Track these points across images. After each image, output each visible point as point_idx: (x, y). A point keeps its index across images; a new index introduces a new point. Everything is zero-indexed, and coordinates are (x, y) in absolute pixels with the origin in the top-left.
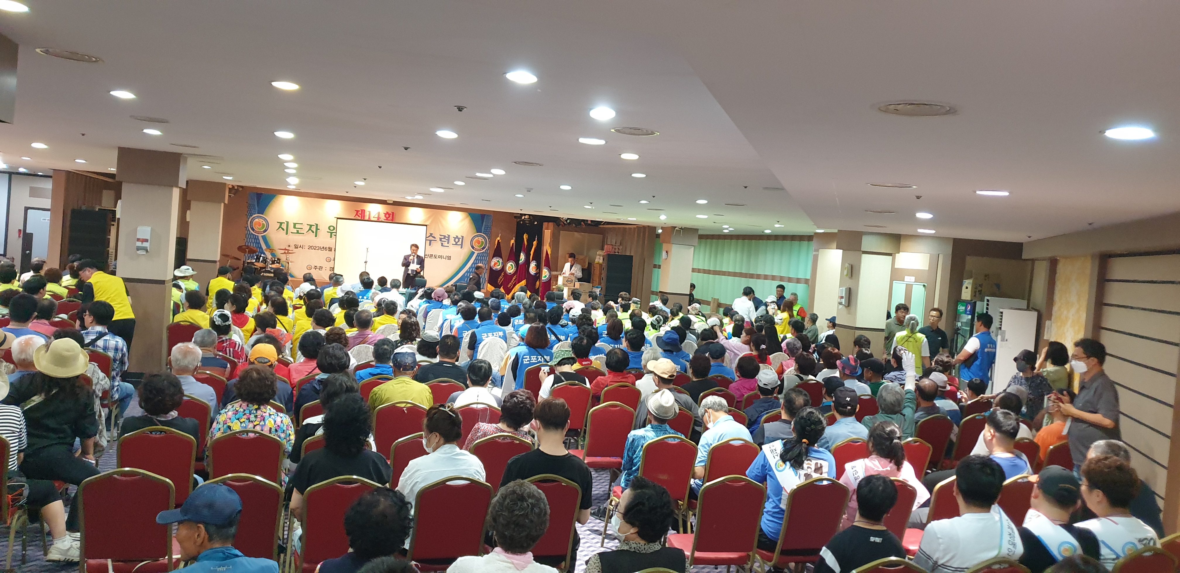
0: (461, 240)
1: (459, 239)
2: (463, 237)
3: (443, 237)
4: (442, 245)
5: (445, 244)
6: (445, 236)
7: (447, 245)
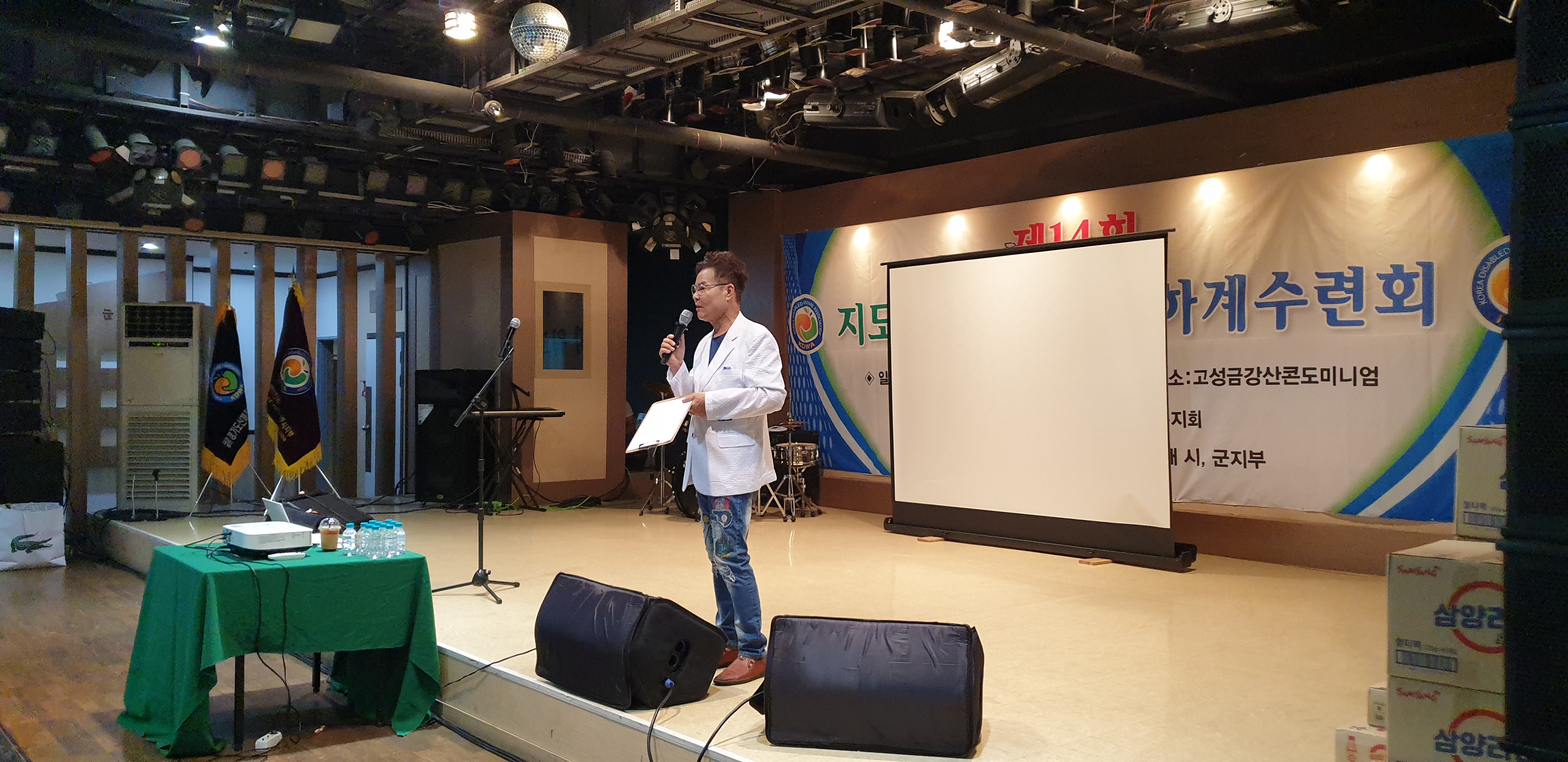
0: (1418, 282)
1: (1409, 279)
2: (1428, 267)
3: (1331, 282)
4: (1332, 319)
5: (1346, 312)
6: (1339, 277)
7: (1352, 315)
